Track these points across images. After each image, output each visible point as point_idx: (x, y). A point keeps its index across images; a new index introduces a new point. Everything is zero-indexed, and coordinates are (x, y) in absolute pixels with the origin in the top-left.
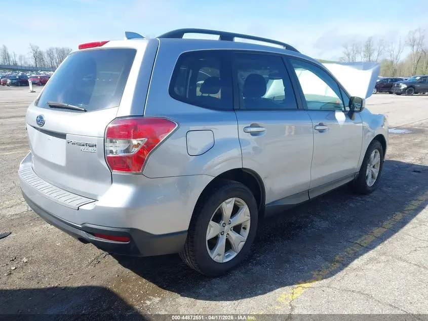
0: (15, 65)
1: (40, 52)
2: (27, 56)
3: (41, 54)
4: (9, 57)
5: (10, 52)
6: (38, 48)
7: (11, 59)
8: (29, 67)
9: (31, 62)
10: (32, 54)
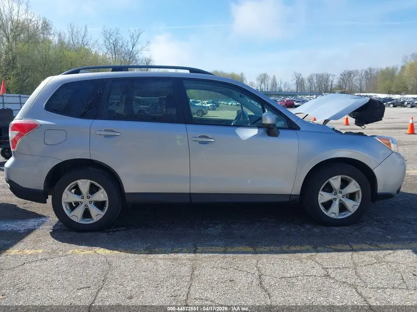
0: (281, 90)
1: (302, 78)
2: (291, 83)
3: (302, 80)
4: (276, 85)
5: (278, 81)
6: (301, 75)
7: (278, 86)
8: (291, 92)
9: (293, 88)
10: (295, 81)
